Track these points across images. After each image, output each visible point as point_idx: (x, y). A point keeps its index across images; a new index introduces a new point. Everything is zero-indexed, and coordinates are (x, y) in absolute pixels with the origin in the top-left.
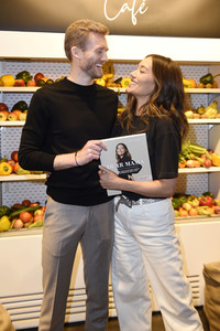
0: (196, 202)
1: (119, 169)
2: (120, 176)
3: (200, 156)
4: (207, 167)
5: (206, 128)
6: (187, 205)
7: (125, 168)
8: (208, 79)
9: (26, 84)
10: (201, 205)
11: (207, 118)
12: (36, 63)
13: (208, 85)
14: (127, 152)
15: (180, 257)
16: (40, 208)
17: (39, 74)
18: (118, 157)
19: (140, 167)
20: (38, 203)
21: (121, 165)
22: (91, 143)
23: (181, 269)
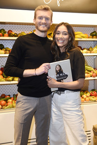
0: (88, 94)
1: (57, 78)
2: (58, 81)
3: (90, 71)
4: (94, 77)
5: (93, 58)
6: (84, 96)
7: (60, 77)
8: (94, 34)
9: (3, 36)
10: (91, 96)
11: (94, 53)
12: (8, 25)
13: (94, 37)
14: (61, 69)
15: (83, 122)
16: (11, 98)
17: (10, 30)
18: (57, 71)
19: (67, 76)
20: (9, 96)
21: (58, 75)
22: (44, 65)
23: (84, 127)
